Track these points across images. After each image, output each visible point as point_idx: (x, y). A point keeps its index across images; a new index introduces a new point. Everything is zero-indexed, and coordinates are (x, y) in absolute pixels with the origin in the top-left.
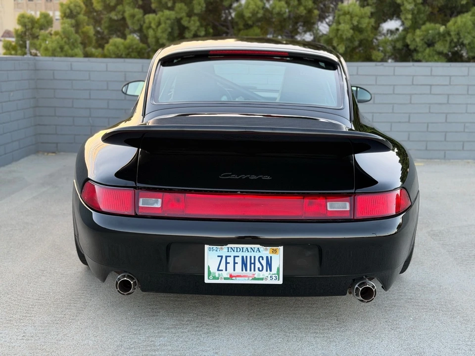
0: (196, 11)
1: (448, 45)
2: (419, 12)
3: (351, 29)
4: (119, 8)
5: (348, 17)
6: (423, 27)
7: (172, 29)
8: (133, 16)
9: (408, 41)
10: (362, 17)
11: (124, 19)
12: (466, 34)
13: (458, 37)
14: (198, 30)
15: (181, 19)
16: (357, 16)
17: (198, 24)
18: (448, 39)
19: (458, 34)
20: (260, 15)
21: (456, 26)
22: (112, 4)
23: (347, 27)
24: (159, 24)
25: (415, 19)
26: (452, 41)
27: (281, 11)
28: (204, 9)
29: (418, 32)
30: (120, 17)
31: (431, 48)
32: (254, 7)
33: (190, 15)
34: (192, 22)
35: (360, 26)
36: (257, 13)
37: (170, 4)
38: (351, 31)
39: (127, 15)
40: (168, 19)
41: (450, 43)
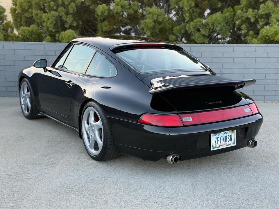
0: (70, 12)
1: (208, 31)
2: (193, 12)
3: (153, 22)
4: (30, 10)
5: (151, 15)
6: (195, 21)
7: (56, 22)
8: (37, 15)
9: (187, 28)
10: (159, 15)
11: (32, 17)
12: (217, 24)
13: (213, 26)
14: (72, 22)
15: (62, 16)
16: (156, 14)
17: (72, 19)
18: (208, 27)
19: (213, 24)
20: (106, 14)
21: (212, 20)
22: (26, 8)
23: (151, 20)
24: (49, 19)
25: (191, 16)
26: (210, 29)
27: (118, 11)
28: (75, 11)
29: (192, 23)
30: (30, 15)
31: (199, 33)
32: (102, 9)
33: (67, 14)
34: (68, 18)
35: (158, 20)
36: (104, 13)
37: (55, 8)
38: (153, 23)
39: (33, 14)
40: (54, 16)
41: (209, 30)
